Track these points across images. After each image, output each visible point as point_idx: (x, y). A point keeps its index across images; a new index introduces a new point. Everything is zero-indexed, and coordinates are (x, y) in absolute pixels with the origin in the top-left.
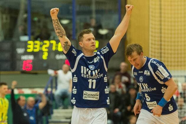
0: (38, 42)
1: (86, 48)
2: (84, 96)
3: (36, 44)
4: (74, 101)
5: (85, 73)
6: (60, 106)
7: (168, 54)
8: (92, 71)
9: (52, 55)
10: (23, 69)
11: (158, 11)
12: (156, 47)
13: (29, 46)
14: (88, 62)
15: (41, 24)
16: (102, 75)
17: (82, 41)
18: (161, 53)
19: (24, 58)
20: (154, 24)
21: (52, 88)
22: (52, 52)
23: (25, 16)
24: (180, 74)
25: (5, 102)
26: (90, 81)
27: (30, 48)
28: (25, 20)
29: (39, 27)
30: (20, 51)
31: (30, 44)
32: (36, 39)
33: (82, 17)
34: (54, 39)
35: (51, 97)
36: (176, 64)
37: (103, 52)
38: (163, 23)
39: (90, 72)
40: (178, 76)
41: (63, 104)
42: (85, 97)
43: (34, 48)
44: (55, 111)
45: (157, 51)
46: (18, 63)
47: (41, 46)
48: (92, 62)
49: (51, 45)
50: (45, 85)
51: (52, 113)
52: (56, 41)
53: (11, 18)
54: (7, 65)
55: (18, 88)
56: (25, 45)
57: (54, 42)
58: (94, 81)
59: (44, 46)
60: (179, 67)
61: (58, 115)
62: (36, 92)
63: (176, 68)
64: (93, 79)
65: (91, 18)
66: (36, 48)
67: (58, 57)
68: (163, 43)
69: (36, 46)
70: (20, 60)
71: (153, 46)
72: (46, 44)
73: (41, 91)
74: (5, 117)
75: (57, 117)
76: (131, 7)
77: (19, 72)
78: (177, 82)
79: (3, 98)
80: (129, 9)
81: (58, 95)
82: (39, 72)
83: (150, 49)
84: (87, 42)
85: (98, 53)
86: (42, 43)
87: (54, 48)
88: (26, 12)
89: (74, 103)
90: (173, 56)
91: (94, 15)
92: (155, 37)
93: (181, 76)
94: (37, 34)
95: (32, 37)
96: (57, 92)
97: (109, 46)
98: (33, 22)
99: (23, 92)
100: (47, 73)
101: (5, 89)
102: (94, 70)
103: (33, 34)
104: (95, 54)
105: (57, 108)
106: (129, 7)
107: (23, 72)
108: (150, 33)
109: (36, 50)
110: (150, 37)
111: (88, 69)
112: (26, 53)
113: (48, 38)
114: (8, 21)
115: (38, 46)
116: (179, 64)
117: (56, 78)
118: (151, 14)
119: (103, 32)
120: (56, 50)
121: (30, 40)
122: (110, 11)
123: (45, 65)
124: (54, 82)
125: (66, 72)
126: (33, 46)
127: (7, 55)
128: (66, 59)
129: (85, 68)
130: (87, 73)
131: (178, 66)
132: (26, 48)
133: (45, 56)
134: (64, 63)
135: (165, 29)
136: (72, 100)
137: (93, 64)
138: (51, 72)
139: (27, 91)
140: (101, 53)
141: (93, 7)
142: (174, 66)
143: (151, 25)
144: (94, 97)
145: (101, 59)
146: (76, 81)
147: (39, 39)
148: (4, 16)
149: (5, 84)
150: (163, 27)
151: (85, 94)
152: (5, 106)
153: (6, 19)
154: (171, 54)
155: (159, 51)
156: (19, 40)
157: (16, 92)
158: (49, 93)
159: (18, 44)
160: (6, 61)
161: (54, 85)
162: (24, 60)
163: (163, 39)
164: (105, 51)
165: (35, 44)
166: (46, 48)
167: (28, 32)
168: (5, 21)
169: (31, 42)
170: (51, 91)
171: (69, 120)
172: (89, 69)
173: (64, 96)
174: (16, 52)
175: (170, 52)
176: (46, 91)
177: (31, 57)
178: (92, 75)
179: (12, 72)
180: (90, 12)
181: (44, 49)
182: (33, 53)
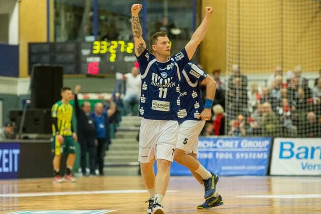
0: (105, 43)
1: (160, 52)
2: (153, 105)
3: (103, 45)
4: (142, 111)
5: (156, 81)
6: (128, 113)
7: (247, 56)
8: (164, 79)
9: (120, 56)
10: (89, 73)
11: (236, 9)
12: (234, 48)
13: (95, 47)
14: (160, 69)
15: (108, 23)
16: (174, 84)
17: (156, 44)
18: (239, 55)
19: (90, 60)
20: (231, 23)
21: (120, 93)
22: (120, 54)
23: (91, 14)
24: (259, 78)
25: (69, 109)
26: (161, 89)
27: (96, 50)
28: (91, 19)
29: (106, 26)
30: (85, 52)
31: (96, 45)
32: (102, 39)
33: (154, 15)
34: (122, 39)
35: (119, 103)
36: (256, 66)
37: (177, 58)
38: (241, 22)
39: (161, 80)
40: (258, 80)
41: (133, 110)
42: (154, 108)
43: (101, 49)
44: (123, 118)
45: (235, 52)
46: (83, 66)
47: (108, 47)
48: (164, 69)
49: (119, 46)
50: (113, 90)
51: (120, 120)
52: (125, 41)
53: (76, 16)
54: (70, 68)
55: (83, 93)
56: (91, 46)
57: (122, 43)
58: (166, 90)
59: (112, 47)
60: (259, 71)
61: (127, 122)
62: (103, 97)
63: (256, 71)
64: (164, 88)
65: (163, 16)
66: (103, 49)
67: (127, 59)
68: (241, 44)
69: (102, 47)
70: (85, 62)
71: (231, 47)
72: (113, 45)
73: (108, 97)
74: (68, 125)
75: (126, 125)
76: (212, 9)
77: (84, 76)
78: (257, 86)
79: (67, 104)
80: (209, 11)
81: (127, 101)
82: (106, 75)
83: (228, 51)
84: (161, 46)
85: (172, 59)
86: (109, 44)
87: (122, 50)
88: (92, 10)
89: (142, 114)
90: (252, 58)
91: (166, 14)
92: (233, 37)
93: (261, 80)
94: (104, 34)
95: (98, 37)
96: (126, 98)
97: (184, 52)
98: (100, 20)
99: (88, 98)
100: (115, 77)
101: (69, 94)
102: (167, 78)
103: (99, 34)
104: (168, 61)
105: (125, 114)
106: (209, 9)
107: (89, 76)
108: (228, 33)
109: (103, 52)
110: (228, 38)
111: (159, 77)
112: (92, 55)
113: (116, 38)
114: (73, 20)
115: (105, 48)
116: (259, 66)
117: (124, 81)
118: (228, 12)
119: (176, 32)
120: (124, 52)
121: (96, 40)
122: (184, 9)
123: (112, 68)
124: (123, 86)
125: (135, 76)
126: (100, 47)
127: (71, 57)
128: (135, 62)
129: (157, 75)
130: (158, 81)
131: (258, 69)
132: (92, 49)
133: (112, 58)
134: (134, 66)
135: (243, 29)
136: (140, 110)
137: (166, 71)
138: (119, 76)
139: (93, 96)
140: (175, 59)
141: (166, 5)
142: (254, 69)
143: (228, 25)
144: (164, 108)
145: (175, 67)
146: (146, 89)
147: (106, 39)
148: (68, 14)
149: (69, 89)
150: (241, 27)
151: (154, 104)
152: (69, 113)
153: (71, 17)
154: (250, 56)
155: (237, 52)
156: (84, 41)
157: (80, 97)
158: (117, 99)
159: (83, 45)
160: (71, 63)
161: (122, 90)
162: (89, 62)
163: (241, 39)
164: (180, 57)
165: (101, 45)
166: (113, 49)
167: (94, 32)
168: (68, 19)
169: (97, 43)
170: (119, 97)
171: (137, 128)
172: (161, 77)
173: (133, 102)
174: (81, 54)
175: (249, 53)
176: (114, 96)
177: (98, 59)
178: (163, 83)
179: (76, 76)
180: (161, 10)
181: (112, 50)
182: (99, 55)
